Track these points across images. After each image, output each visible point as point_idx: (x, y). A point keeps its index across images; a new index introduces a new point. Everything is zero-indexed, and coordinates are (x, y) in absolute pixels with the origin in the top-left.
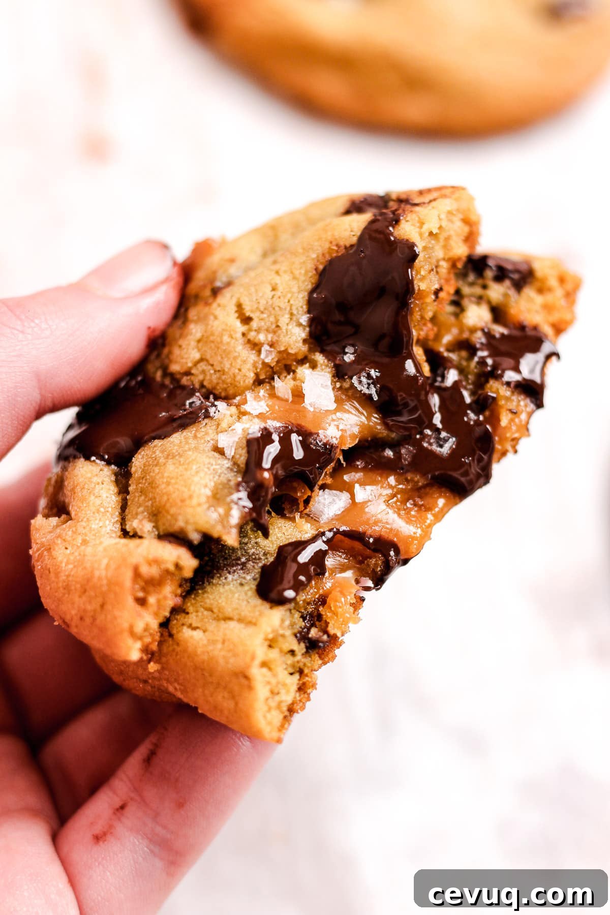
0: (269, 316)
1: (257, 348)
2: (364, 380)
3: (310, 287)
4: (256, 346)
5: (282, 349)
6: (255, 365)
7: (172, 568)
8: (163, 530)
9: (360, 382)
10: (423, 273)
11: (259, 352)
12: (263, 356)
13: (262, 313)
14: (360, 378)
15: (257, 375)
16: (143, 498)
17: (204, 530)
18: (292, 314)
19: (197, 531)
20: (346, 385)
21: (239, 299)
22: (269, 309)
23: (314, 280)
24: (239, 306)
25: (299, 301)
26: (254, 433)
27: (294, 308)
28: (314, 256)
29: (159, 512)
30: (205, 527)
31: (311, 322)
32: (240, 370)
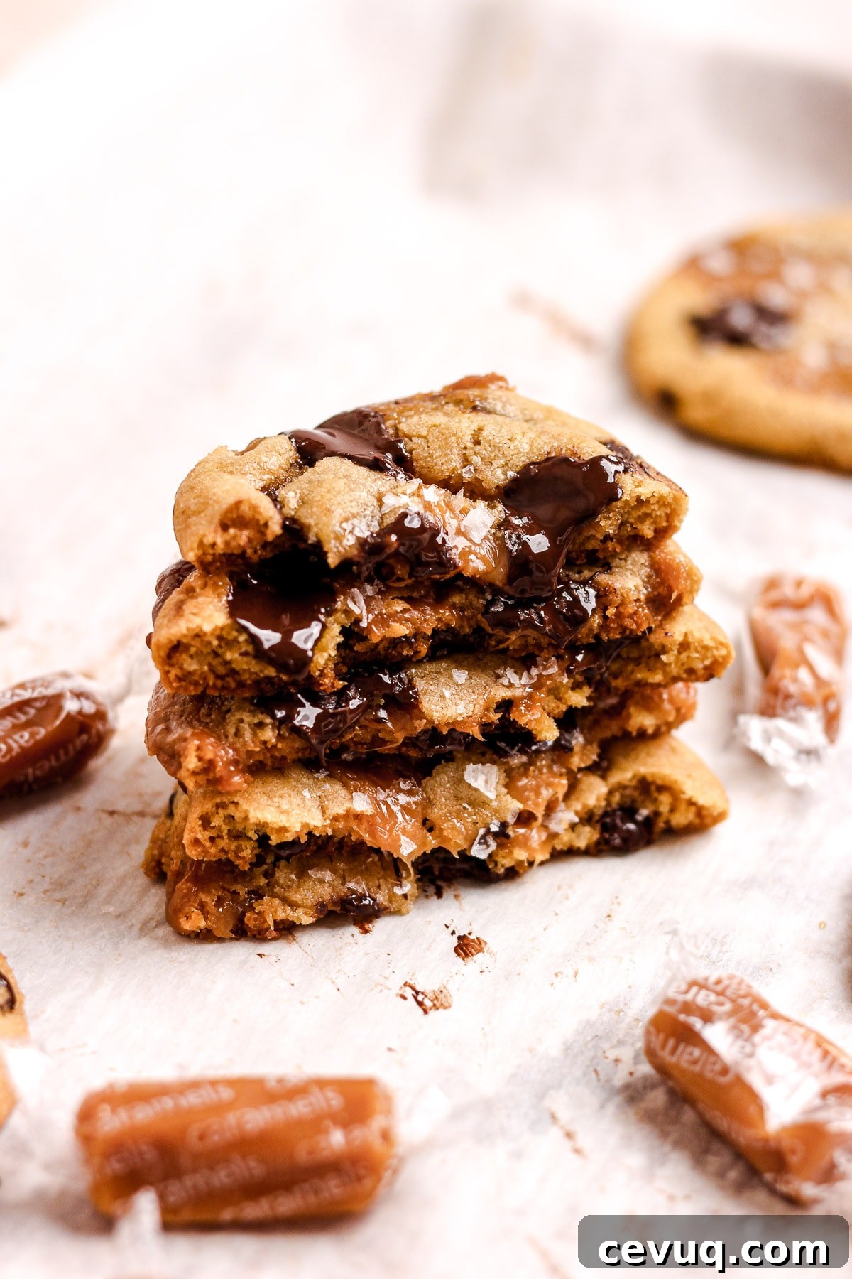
0: (491, 452)
1: (466, 463)
2: (514, 537)
3: (534, 459)
4: (466, 461)
5: (480, 477)
6: (454, 469)
7: (262, 522)
8: (299, 516)
9: (510, 537)
10: (611, 515)
11: (464, 467)
12: (464, 470)
13: (490, 446)
14: (512, 534)
15: (450, 477)
16: (307, 485)
17: (322, 539)
18: (506, 464)
19: (317, 535)
20: (499, 534)
21: (484, 426)
22: (495, 447)
23: (541, 459)
24: (480, 430)
25: (520, 461)
26: (411, 511)
27: (512, 461)
28: (556, 444)
29: (307, 503)
30: (324, 538)
31: (514, 480)
32: (442, 464)
